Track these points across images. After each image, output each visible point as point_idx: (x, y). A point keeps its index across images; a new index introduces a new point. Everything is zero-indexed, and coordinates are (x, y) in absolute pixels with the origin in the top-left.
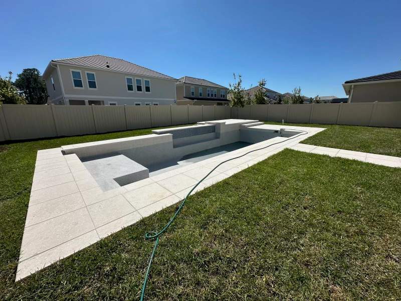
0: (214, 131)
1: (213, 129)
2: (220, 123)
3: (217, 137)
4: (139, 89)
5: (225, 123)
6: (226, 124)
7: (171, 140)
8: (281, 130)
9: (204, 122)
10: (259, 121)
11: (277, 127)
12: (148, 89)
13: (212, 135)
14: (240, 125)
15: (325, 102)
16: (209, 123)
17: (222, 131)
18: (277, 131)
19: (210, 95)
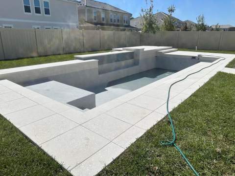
0: (132, 58)
1: (132, 55)
2: (139, 50)
3: (136, 63)
4: (38, 11)
5: (143, 49)
6: (145, 50)
7: (97, 66)
8: (199, 56)
9: (121, 49)
10: (173, 48)
11: (195, 54)
12: (47, 12)
13: (130, 61)
14: (156, 51)
15: (224, 30)
16: (127, 50)
17: (141, 58)
18: (194, 58)
19: (116, 21)
